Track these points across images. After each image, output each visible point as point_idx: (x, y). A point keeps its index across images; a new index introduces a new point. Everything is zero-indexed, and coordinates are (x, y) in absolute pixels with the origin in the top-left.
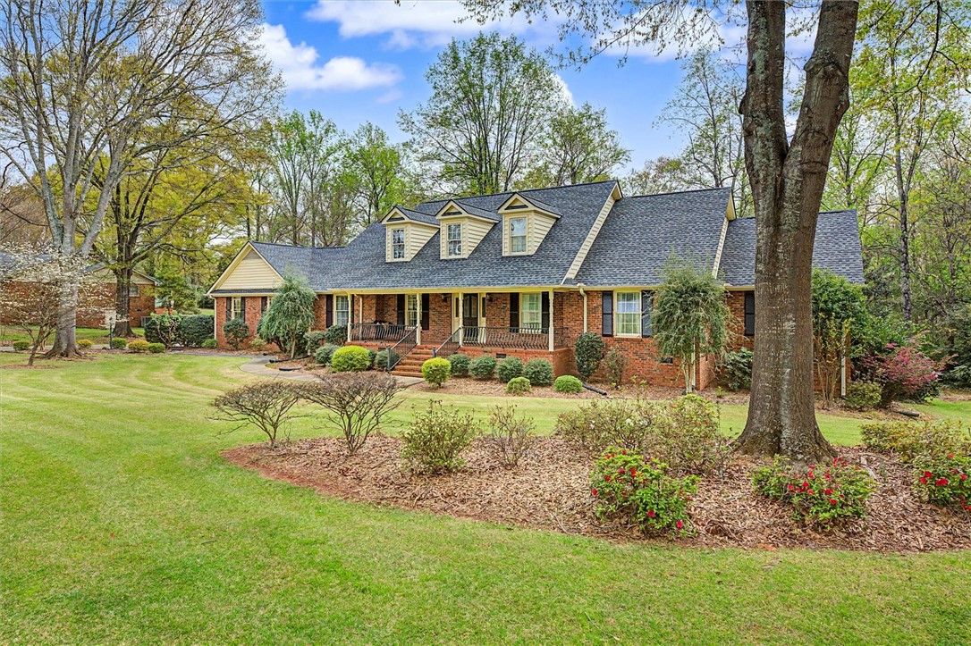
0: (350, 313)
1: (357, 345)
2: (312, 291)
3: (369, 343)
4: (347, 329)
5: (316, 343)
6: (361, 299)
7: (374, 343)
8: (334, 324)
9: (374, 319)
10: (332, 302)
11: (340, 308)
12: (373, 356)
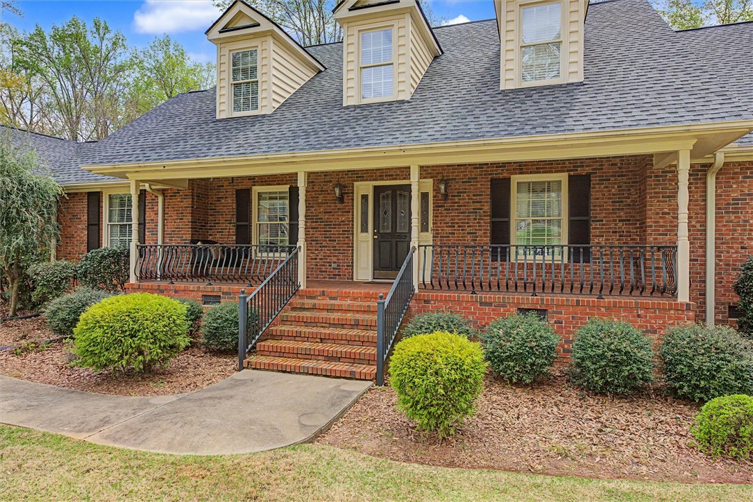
0: (135, 227)
1: (152, 291)
2: (54, 183)
3: (180, 285)
4: (128, 256)
5: (58, 286)
6: (160, 199)
7: (192, 285)
8: (105, 243)
9: (189, 237)
10: (99, 207)
11: (116, 217)
12: (195, 316)
